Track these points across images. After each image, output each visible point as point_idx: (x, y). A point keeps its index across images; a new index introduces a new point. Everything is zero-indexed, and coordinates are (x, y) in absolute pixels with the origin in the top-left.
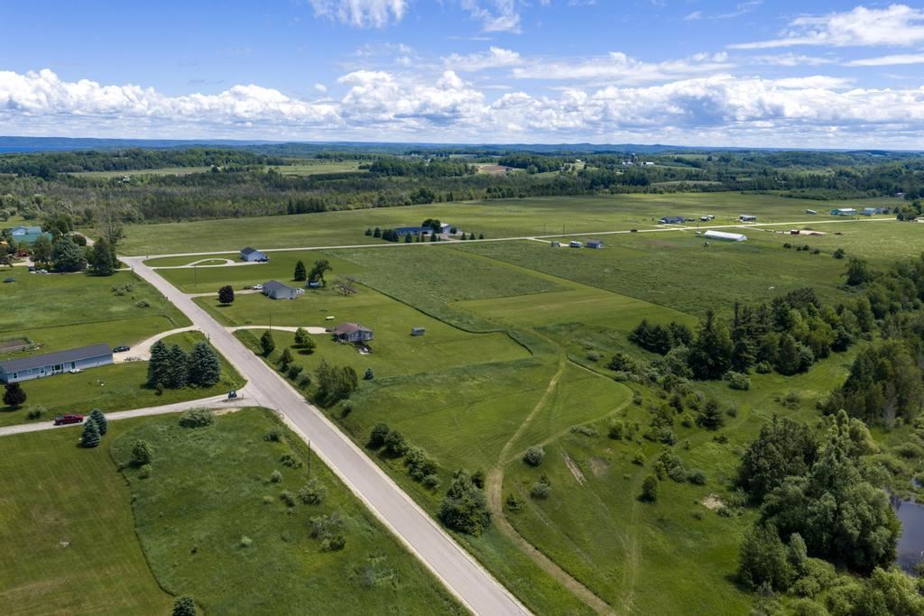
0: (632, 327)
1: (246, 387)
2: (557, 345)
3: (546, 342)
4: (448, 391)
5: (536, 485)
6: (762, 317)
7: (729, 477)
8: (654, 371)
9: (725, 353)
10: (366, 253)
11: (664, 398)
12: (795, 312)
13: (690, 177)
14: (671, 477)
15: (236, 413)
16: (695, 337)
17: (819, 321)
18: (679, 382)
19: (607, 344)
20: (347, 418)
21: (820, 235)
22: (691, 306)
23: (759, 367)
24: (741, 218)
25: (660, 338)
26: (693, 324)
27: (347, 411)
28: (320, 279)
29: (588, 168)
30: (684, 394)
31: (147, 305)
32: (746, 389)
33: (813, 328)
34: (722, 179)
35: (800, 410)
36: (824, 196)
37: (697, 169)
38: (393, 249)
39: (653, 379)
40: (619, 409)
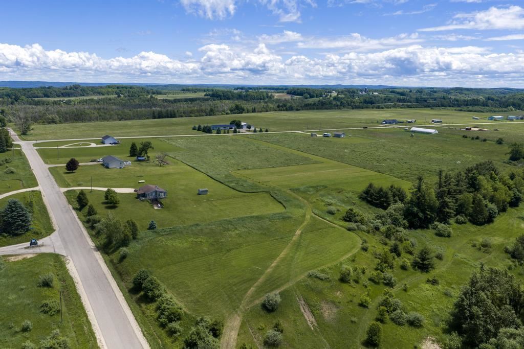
0: (362, 188)
1: (52, 236)
2: (306, 201)
3: (298, 199)
4: (212, 240)
5: (270, 332)
6: (458, 181)
7: (443, 319)
8: (378, 222)
9: (431, 208)
10: (187, 139)
11: (386, 244)
12: (481, 177)
13: (399, 100)
14: (392, 319)
15: (31, 258)
16: (409, 196)
17: (499, 185)
18: (397, 231)
19: (343, 202)
20: (122, 264)
21: (485, 131)
22: (404, 174)
23: (457, 219)
24: (433, 121)
25: (382, 197)
26: (408, 187)
27: (123, 257)
28: (146, 155)
29: (339, 96)
30: (401, 241)
31: (12, 172)
32: (449, 236)
33: (495, 190)
34: (419, 101)
35: (493, 254)
36: (482, 110)
37: (404, 97)
38: (206, 137)
39: (377, 229)
40: (349, 255)
